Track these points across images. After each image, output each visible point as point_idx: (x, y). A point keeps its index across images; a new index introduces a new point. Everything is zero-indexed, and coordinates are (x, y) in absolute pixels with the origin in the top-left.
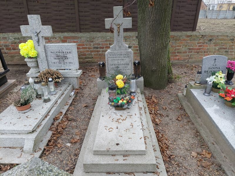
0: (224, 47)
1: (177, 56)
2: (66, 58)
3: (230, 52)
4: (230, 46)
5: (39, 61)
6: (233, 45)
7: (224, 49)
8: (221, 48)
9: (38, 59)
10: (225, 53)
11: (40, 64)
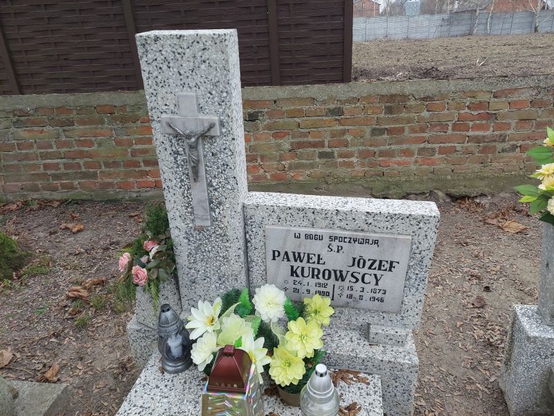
0: (310, 139)
1: (147, 173)
3: (340, 156)
4: (333, 135)
6: (344, 132)
7: (314, 145)
8: (300, 145)
10: (323, 160)
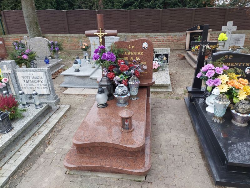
2: (239, 40)
5: (226, 43)
9: (226, 41)
11: (226, 44)
